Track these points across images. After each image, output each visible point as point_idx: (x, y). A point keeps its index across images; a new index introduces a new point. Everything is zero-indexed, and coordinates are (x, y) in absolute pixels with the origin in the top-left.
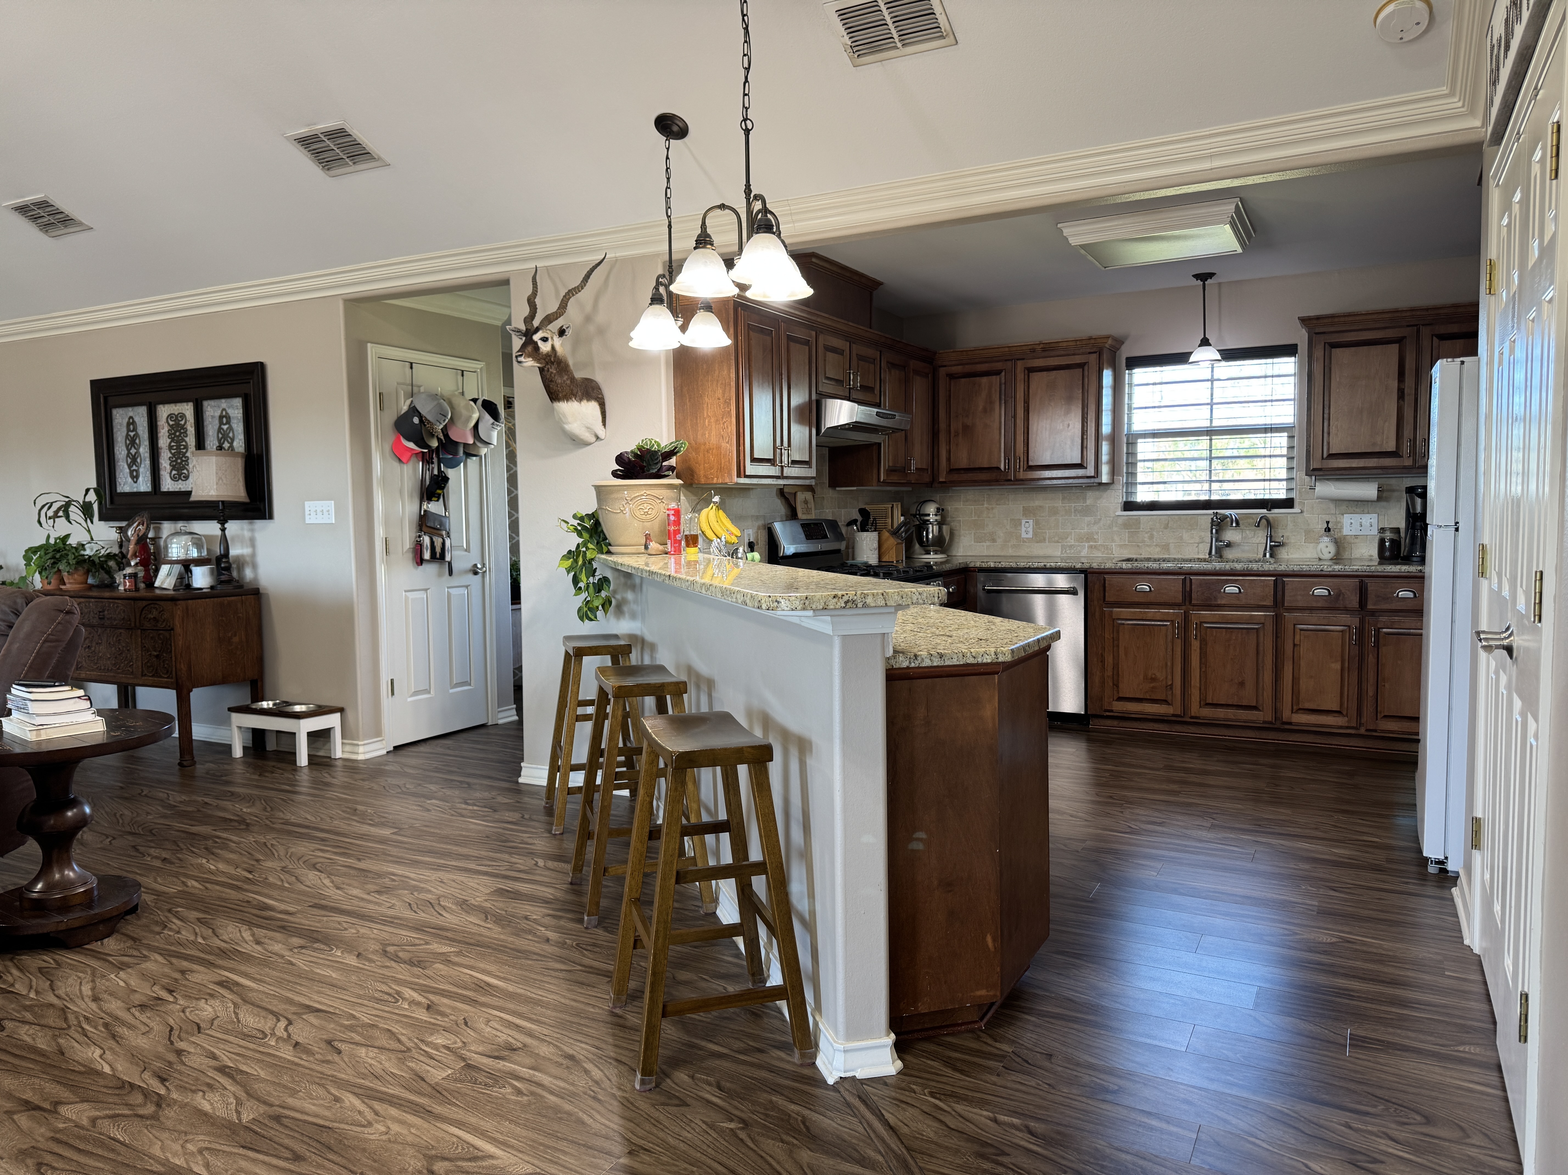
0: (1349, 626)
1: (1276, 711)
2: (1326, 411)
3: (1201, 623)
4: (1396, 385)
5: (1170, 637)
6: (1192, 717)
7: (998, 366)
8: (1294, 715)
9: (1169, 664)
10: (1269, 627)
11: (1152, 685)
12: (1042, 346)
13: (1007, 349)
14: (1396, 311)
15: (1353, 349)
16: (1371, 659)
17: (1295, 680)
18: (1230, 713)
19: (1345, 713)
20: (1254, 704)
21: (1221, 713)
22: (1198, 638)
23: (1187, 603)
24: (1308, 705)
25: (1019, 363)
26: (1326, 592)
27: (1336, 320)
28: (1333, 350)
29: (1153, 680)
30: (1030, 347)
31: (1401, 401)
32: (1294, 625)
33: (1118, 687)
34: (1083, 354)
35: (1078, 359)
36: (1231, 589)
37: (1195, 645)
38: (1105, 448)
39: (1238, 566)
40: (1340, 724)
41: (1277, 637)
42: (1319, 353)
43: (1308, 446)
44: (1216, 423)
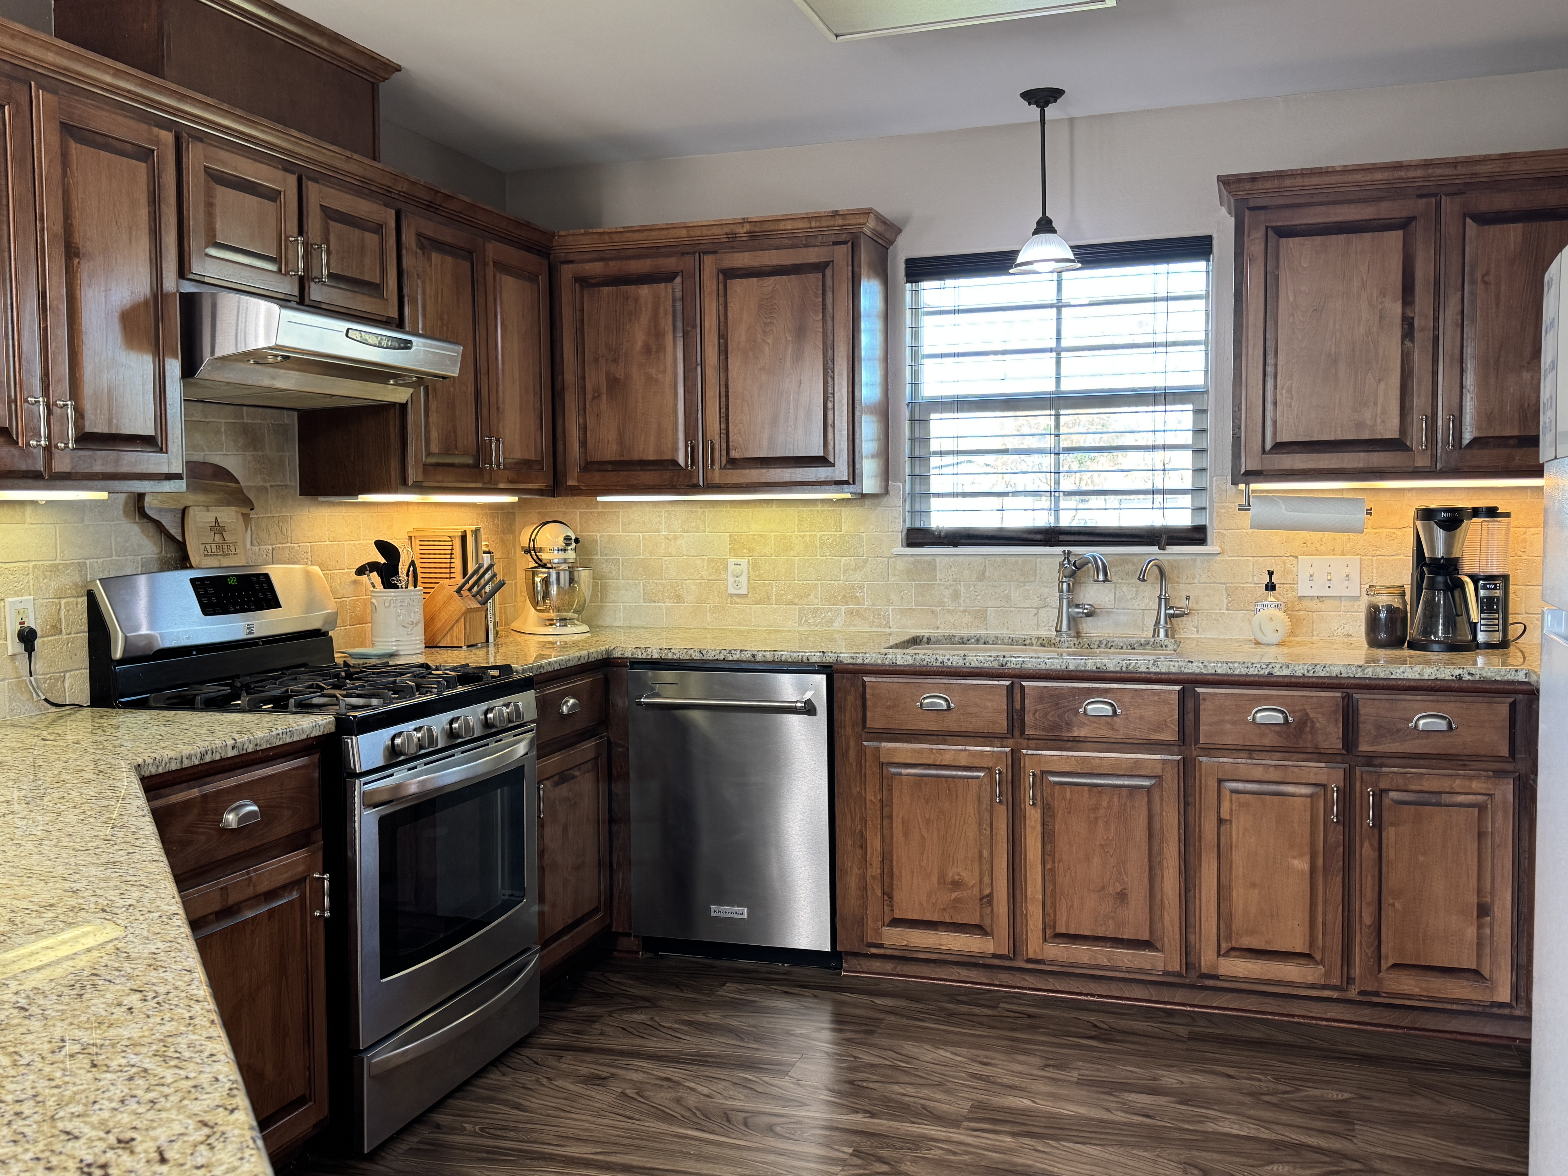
0: (1324, 786)
1: (1188, 950)
2: (1270, 361)
3: (1043, 773)
4: (1400, 310)
5: (986, 800)
6: (1029, 961)
7: (670, 263)
8: (1222, 960)
9: (986, 853)
10: (1171, 783)
11: (954, 895)
12: (747, 227)
13: (684, 232)
14: (1398, 166)
15: (1318, 239)
16: (1366, 851)
17: (1223, 891)
18: (1102, 955)
19: (1318, 957)
20: (1146, 937)
21: (1082, 954)
22: (1039, 803)
23: (1017, 733)
24: (1247, 942)
25: (708, 260)
26: (1279, 718)
27: (1288, 182)
28: (1283, 241)
29: (957, 885)
30: (726, 230)
31: (1408, 343)
32: (1220, 781)
33: (891, 898)
34: (823, 245)
35: (812, 256)
36: (1098, 708)
37: (1033, 816)
38: (869, 428)
39: (1112, 662)
40: (1310, 979)
41: (1186, 804)
42: (1255, 247)
43: (1236, 427)
44: (1067, 386)
